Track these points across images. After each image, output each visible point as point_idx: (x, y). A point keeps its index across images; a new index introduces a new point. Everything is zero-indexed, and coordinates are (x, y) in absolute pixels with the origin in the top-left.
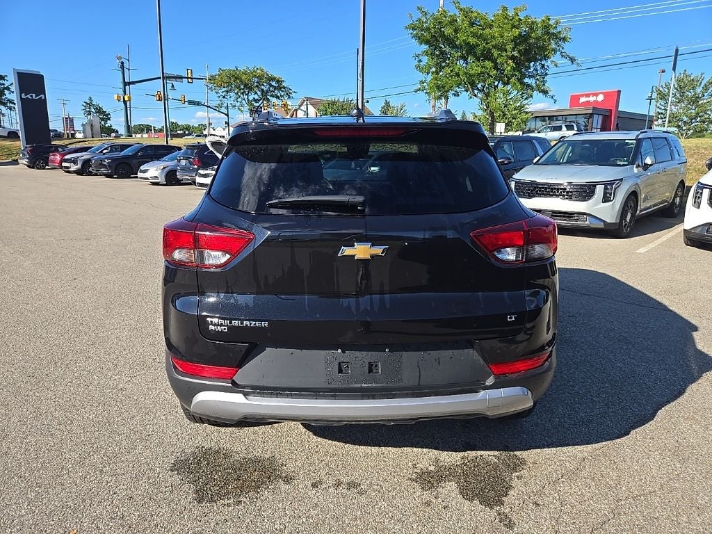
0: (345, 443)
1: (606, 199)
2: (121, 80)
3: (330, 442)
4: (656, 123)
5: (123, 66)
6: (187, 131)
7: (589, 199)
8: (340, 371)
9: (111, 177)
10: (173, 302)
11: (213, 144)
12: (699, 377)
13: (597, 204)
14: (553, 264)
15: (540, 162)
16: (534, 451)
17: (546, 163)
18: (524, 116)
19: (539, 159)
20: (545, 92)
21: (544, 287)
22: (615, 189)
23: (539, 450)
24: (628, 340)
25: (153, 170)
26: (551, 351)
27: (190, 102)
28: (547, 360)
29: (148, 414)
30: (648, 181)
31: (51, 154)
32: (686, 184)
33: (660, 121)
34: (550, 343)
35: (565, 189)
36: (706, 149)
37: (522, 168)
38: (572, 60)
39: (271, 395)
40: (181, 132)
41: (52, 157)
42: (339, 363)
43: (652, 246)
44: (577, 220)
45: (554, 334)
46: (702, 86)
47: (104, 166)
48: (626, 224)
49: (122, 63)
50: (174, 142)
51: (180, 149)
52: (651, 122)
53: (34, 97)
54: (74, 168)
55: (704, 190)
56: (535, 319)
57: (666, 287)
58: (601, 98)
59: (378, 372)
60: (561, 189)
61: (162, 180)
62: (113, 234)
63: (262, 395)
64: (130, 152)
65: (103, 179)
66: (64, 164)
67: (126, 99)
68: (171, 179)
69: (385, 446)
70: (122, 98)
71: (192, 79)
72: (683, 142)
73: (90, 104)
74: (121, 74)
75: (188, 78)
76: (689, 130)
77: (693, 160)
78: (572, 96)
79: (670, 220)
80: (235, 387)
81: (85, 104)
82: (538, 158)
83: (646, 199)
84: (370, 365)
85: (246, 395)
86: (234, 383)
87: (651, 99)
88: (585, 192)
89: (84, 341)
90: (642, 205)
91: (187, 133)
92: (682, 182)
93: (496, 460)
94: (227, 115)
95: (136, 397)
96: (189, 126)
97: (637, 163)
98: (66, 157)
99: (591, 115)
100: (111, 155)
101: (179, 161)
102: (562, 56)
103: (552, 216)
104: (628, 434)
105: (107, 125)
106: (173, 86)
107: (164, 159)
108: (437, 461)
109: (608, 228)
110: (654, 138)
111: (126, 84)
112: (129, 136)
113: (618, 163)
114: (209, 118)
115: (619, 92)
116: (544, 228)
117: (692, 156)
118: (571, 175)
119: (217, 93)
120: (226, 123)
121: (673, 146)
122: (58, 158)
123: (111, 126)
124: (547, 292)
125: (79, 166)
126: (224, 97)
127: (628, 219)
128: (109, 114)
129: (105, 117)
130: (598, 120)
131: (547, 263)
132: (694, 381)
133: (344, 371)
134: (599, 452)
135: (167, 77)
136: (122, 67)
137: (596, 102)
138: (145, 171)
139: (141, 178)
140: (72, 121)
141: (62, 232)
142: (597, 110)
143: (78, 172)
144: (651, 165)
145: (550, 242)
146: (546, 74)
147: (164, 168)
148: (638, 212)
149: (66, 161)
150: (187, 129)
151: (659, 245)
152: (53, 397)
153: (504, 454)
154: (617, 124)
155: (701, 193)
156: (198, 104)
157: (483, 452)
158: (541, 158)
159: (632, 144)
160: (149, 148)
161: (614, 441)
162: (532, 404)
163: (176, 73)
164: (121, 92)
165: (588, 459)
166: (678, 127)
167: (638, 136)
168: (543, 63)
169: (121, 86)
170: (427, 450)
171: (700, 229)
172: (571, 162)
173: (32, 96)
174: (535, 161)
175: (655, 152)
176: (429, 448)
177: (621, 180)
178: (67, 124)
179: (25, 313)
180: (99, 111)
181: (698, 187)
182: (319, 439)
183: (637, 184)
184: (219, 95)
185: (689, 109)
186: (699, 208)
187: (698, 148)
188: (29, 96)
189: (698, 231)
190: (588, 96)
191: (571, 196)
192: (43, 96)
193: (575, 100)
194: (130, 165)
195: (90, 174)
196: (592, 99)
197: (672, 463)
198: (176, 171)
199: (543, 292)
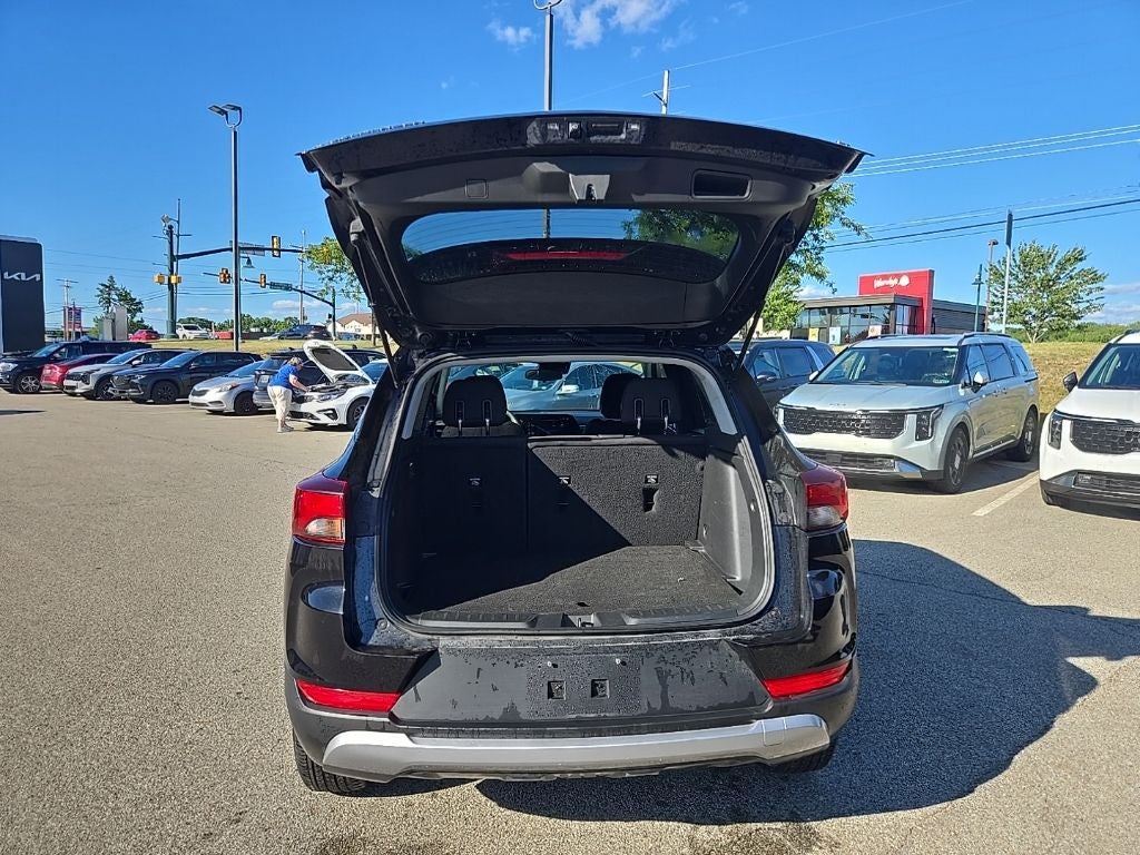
0: (549, 816)
1: (921, 434)
2: (167, 252)
3: (526, 815)
4: (990, 317)
5: (172, 232)
6: (266, 328)
7: (897, 435)
8: (550, 695)
9: (144, 402)
10: (303, 598)
11: (314, 351)
12: (1073, 704)
13: (909, 442)
14: (844, 534)
15: (819, 379)
16: (836, 821)
17: (829, 381)
18: (792, 307)
19: (817, 376)
20: (820, 276)
21: (834, 567)
22: (933, 420)
23: (844, 819)
24: (966, 649)
25: (215, 392)
26: (851, 661)
27: (273, 285)
28: (844, 675)
29: (236, 780)
30: (985, 407)
31: (47, 366)
32: (1040, 411)
33: (996, 315)
34: (849, 648)
35: (859, 420)
36: (1065, 358)
37: (794, 388)
38: (858, 229)
39: (448, 734)
40: (257, 330)
41: (47, 371)
42: (549, 683)
43: (995, 505)
44: (881, 467)
45: (854, 634)
46: (1055, 264)
47: (133, 386)
48: (954, 473)
49: (171, 227)
50: (247, 347)
51: (258, 358)
52: (983, 315)
53: (23, 278)
54: (81, 388)
55: (1064, 421)
56: (825, 615)
57: (1018, 569)
58: (905, 281)
59: (605, 696)
60: (853, 420)
61: (229, 407)
62: (154, 494)
63: (435, 734)
64: (177, 362)
65: (131, 405)
66: (67, 383)
67: (173, 281)
68: (245, 404)
69: (610, 820)
70: (166, 278)
71: (279, 251)
72: (1031, 348)
73: (110, 287)
74: (168, 244)
75: (273, 250)
76: (1041, 327)
77: (1047, 375)
78: (861, 278)
79: (1019, 465)
80: (395, 724)
81: (102, 288)
82: (816, 373)
83: (981, 433)
84: (594, 684)
85: (410, 735)
86: (393, 717)
87: (979, 282)
88: (889, 424)
89: (123, 667)
90: (976, 444)
91: (265, 330)
92: (1033, 408)
93: (781, 836)
94: (333, 305)
95: (214, 755)
96: (269, 321)
97: (962, 381)
98: (71, 371)
99: (893, 306)
100: (144, 368)
101: (258, 377)
102: (843, 224)
103: (842, 460)
104: (972, 791)
105: (135, 320)
106: (249, 262)
107: (231, 374)
108: (691, 839)
109: (927, 478)
110: (985, 344)
111: (173, 258)
112: (174, 337)
113: (935, 381)
114: (303, 310)
115: (932, 272)
116: (830, 484)
117: (1046, 368)
118: (868, 399)
119: (321, 272)
120: (330, 316)
121: (1014, 355)
122: (58, 372)
123: (142, 321)
124: (839, 574)
125: (91, 385)
126: (331, 279)
127: (957, 466)
128: (140, 303)
129: (134, 306)
130: (904, 313)
131: (837, 532)
132: (1066, 708)
133: (555, 696)
134: (931, 819)
135: (241, 248)
136: (170, 233)
137: (898, 287)
138: (203, 393)
139: (193, 404)
140: (78, 313)
141: (70, 492)
142: (900, 299)
143: (88, 396)
144: (983, 385)
145: (838, 504)
146: (822, 248)
147: (233, 388)
148: (971, 454)
149: (70, 377)
150: (266, 325)
151: (1006, 504)
152: (82, 757)
153: (792, 826)
154: (933, 319)
155: (1060, 427)
156: (288, 288)
157: (760, 825)
158: (820, 373)
159: (953, 353)
160: (207, 357)
161: (953, 802)
162: (828, 742)
163: (255, 243)
164: (166, 271)
165: (917, 831)
166: (1025, 323)
167: (962, 340)
168: (816, 232)
169: (167, 262)
170: (676, 823)
171: (1064, 479)
172: (865, 378)
173: (19, 276)
174: (811, 378)
175: (988, 365)
176: (679, 821)
177: (942, 406)
178: (70, 317)
179: (24, 625)
180: (125, 298)
181: (1054, 417)
182: (509, 812)
183: (965, 413)
184: (323, 276)
185: (1039, 297)
186: (1059, 448)
187: (1054, 357)
188: (15, 276)
189: (1061, 482)
190: (885, 277)
191: (869, 430)
192: (38, 277)
193: (866, 284)
194: (176, 385)
195: (109, 397)
196: (892, 282)
197: (1039, 832)
198: (252, 392)
199: (834, 574)
